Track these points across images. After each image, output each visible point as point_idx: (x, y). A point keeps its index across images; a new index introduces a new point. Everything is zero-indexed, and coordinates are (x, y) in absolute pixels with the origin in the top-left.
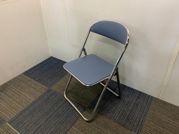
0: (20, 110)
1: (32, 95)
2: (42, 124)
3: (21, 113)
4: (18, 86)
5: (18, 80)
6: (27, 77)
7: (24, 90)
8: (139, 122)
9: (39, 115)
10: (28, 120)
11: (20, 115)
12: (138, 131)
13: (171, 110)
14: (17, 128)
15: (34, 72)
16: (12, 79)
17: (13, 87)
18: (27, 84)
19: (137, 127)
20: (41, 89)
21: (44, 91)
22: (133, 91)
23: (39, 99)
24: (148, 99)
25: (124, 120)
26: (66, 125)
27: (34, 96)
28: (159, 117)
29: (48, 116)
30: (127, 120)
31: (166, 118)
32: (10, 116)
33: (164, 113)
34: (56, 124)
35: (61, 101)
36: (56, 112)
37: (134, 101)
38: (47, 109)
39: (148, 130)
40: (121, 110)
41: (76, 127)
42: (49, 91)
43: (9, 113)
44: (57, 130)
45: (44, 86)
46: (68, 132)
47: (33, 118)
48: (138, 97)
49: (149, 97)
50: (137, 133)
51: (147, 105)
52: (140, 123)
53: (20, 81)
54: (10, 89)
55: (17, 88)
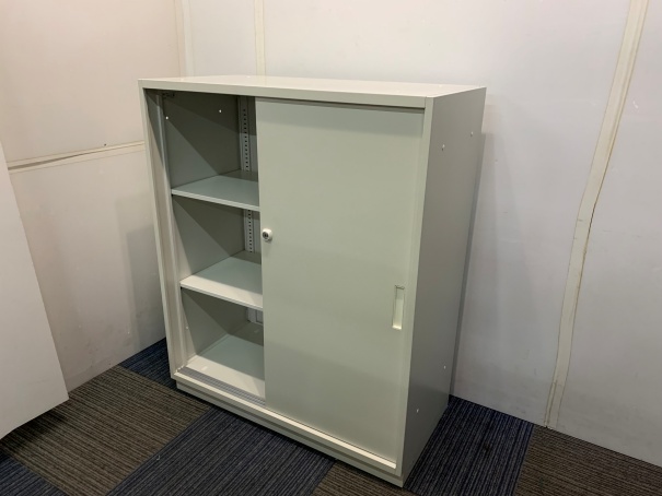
0: (126, 472)
1: (159, 427)
3: (131, 482)
4: (111, 404)
5: (108, 386)
6: (135, 376)
7: (133, 414)
9: (191, 484)
11: (129, 486)
13: (590, 461)
16: (88, 383)
17: (93, 405)
18: (140, 397)
20: (187, 410)
21: (198, 416)
22: (471, 409)
23: (185, 438)
24: (519, 430)
27: (168, 431)
28: (554, 480)
29: (219, 487)
31: (574, 482)
35: (255, 444)
36: (243, 476)
37: (478, 437)
38: (212, 467)
40: (440, 464)
43: (93, 481)
48: (489, 428)
49: (520, 426)
51: (517, 449)
53: (114, 387)
54: (86, 413)
55: (106, 408)
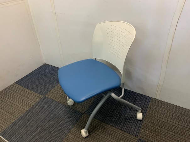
0: (13, 121)
1: (25, 104)
2: (37, 133)
3: (14, 124)
4: (10, 97)
5: (10, 91)
6: (19, 86)
7: (17, 100)
8: (136, 125)
9: (34, 124)
10: (21, 131)
11: (13, 126)
12: (136, 133)
13: (169, 110)
14: (10, 140)
15: (27, 81)
16: (4, 90)
17: (4, 98)
18: (20, 94)
19: (135, 129)
20: (35, 98)
21: (39, 100)
22: (130, 93)
23: (33, 108)
24: (146, 100)
25: (122, 123)
26: (62, 133)
27: (28, 106)
28: (157, 117)
29: (43, 125)
30: (125, 123)
31: (164, 118)
32: (3, 128)
33: (162, 113)
34: (51, 132)
35: (57, 109)
36: (52, 120)
38: (42, 118)
39: (146, 131)
40: (118, 114)
41: (72, 134)
42: (43, 99)
43: (1, 125)
44: (53, 138)
45: (37, 95)
46: (64, 140)
47: (27, 128)
48: (136, 100)
49: (146, 99)
50: (135, 135)
51: (145, 107)
52: (138, 125)
53: (12, 91)
54: (2, 101)
55: (9, 99)
